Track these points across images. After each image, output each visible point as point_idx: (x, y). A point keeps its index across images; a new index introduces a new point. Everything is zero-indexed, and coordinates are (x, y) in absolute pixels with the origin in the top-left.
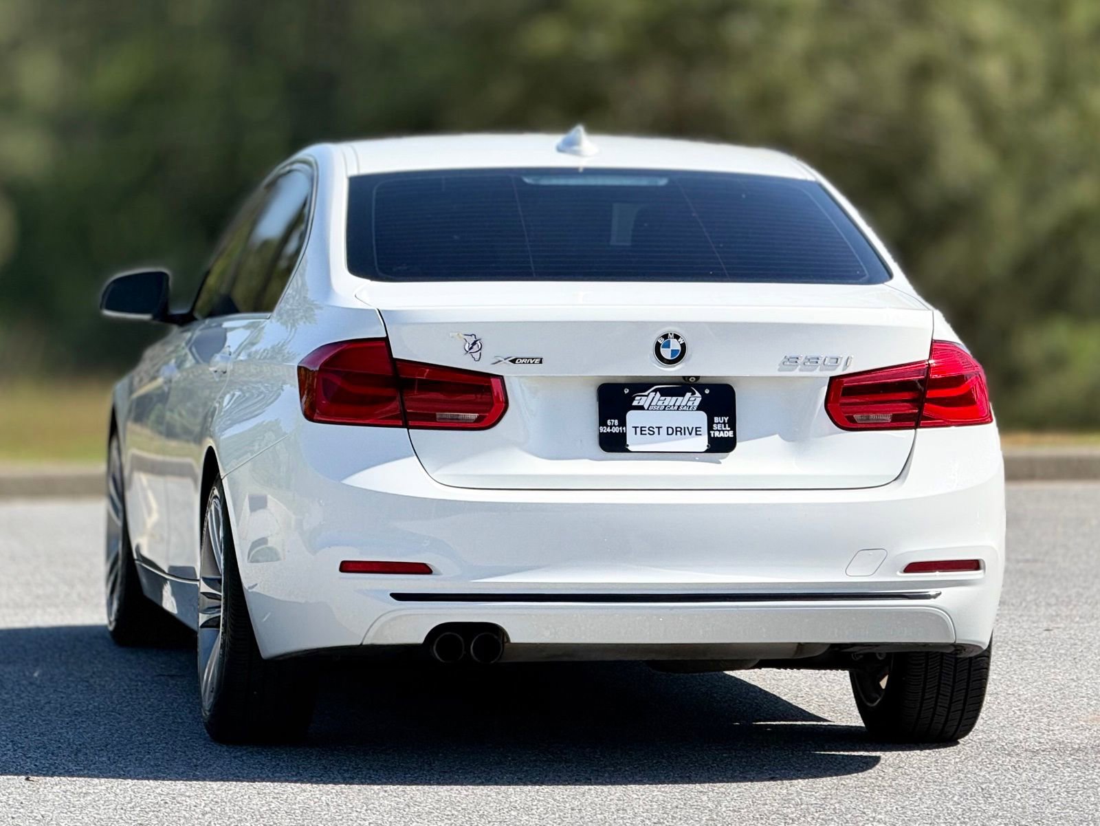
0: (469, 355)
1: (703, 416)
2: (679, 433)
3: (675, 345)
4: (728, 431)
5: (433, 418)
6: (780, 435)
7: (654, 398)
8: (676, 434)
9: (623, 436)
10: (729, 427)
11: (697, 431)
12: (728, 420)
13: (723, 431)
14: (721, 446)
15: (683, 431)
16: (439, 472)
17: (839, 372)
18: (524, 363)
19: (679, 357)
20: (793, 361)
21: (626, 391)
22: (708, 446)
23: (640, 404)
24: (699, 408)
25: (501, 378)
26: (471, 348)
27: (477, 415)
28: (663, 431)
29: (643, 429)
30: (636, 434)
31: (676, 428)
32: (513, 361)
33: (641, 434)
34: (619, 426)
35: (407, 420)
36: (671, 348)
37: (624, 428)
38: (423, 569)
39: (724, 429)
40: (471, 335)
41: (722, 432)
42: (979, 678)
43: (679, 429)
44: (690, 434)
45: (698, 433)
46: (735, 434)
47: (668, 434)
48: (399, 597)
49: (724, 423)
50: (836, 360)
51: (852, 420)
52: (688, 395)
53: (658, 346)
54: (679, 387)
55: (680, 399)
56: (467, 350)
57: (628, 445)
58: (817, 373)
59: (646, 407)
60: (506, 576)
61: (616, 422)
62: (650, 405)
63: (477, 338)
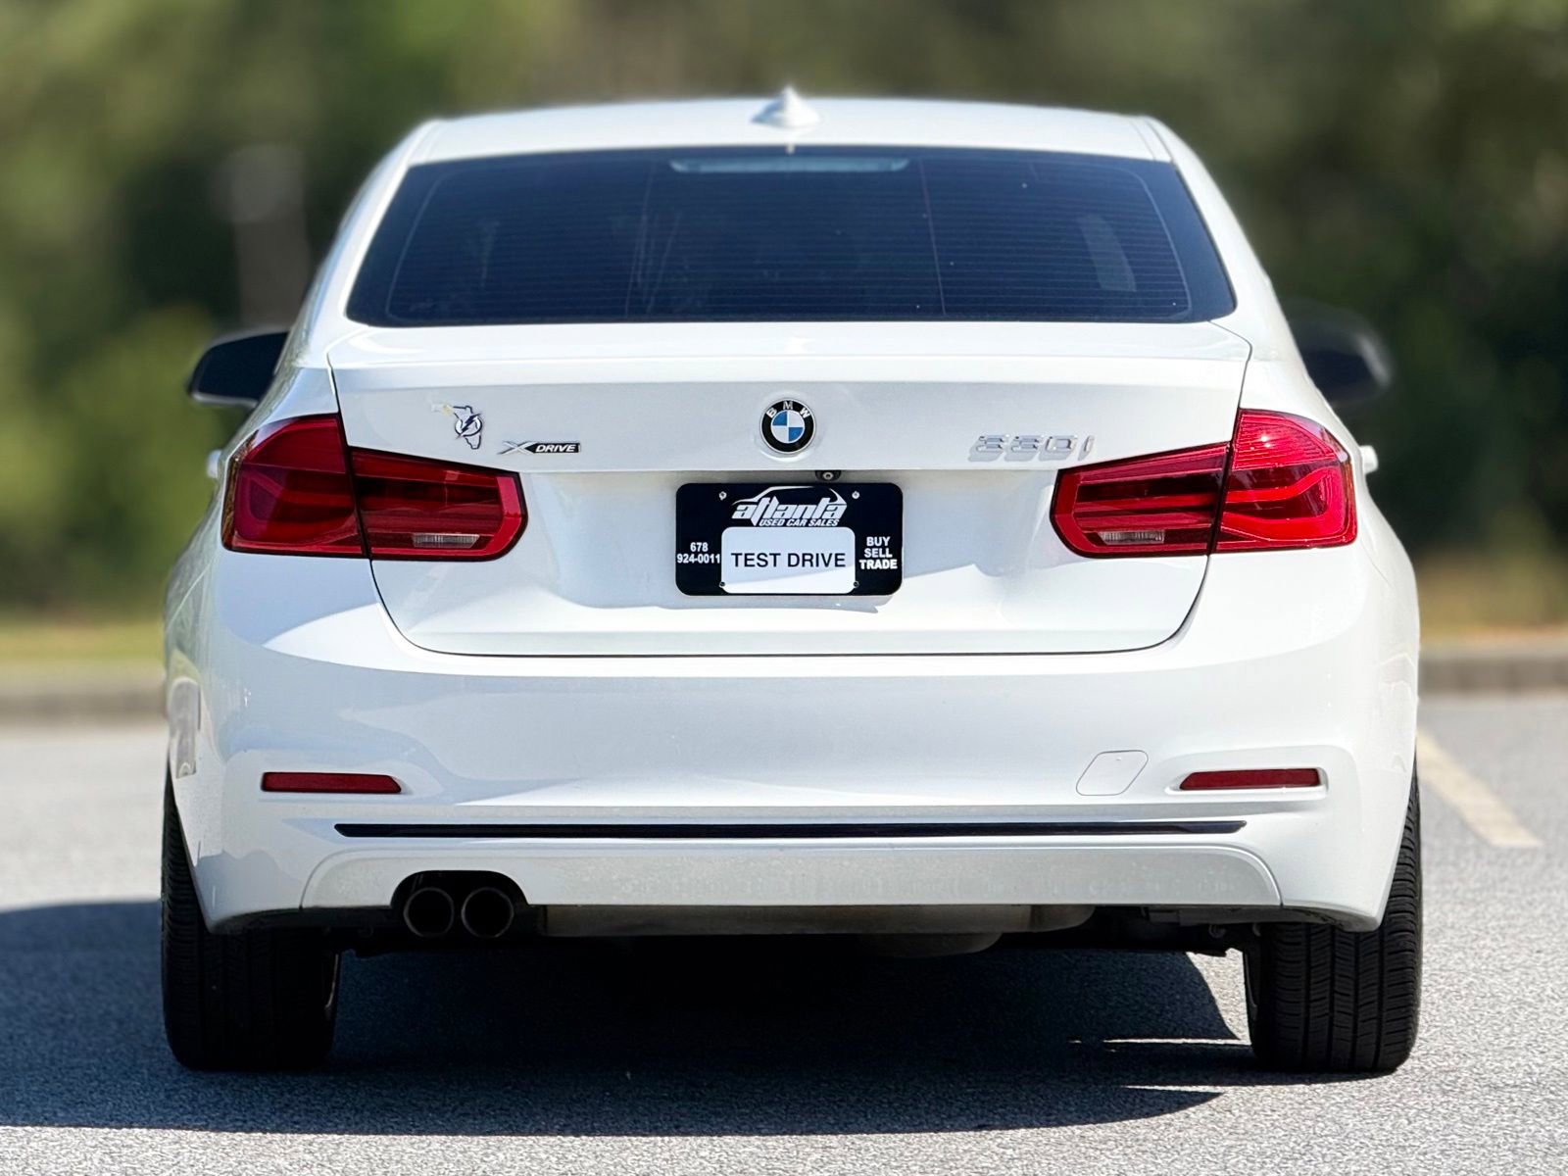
0: (463, 439)
1: (847, 538)
2: (807, 563)
3: (795, 420)
4: (889, 559)
5: (408, 542)
6: (979, 567)
7: (768, 506)
8: (803, 565)
9: (715, 569)
10: (890, 553)
11: (838, 560)
12: (889, 542)
13: (881, 559)
14: (877, 584)
15: (814, 561)
16: (415, 629)
17: (1072, 461)
18: (549, 451)
19: (804, 437)
20: (993, 444)
22: (855, 584)
23: (745, 517)
24: (842, 523)
25: (516, 476)
26: (465, 429)
27: (477, 536)
28: (782, 560)
29: (749, 557)
30: (737, 565)
31: (804, 555)
32: (532, 449)
33: (746, 565)
34: (709, 553)
35: (369, 546)
36: (790, 425)
37: (718, 556)
38: (385, 785)
39: (881, 556)
40: (465, 408)
41: (878, 561)
42: (1401, 966)
43: (808, 557)
44: (827, 565)
45: (839, 563)
46: (899, 564)
47: (790, 565)
48: (348, 830)
49: (883, 547)
50: (1066, 443)
51: (1096, 540)
52: (825, 501)
53: (767, 421)
54: (809, 490)
55: (811, 507)
56: (460, 431)
57: (723, 584)
58: (1035, 463)
59: (754, 521)
60: (512, 797)
61: (705, 546)
62: (761, 518)
63: (476, 412)
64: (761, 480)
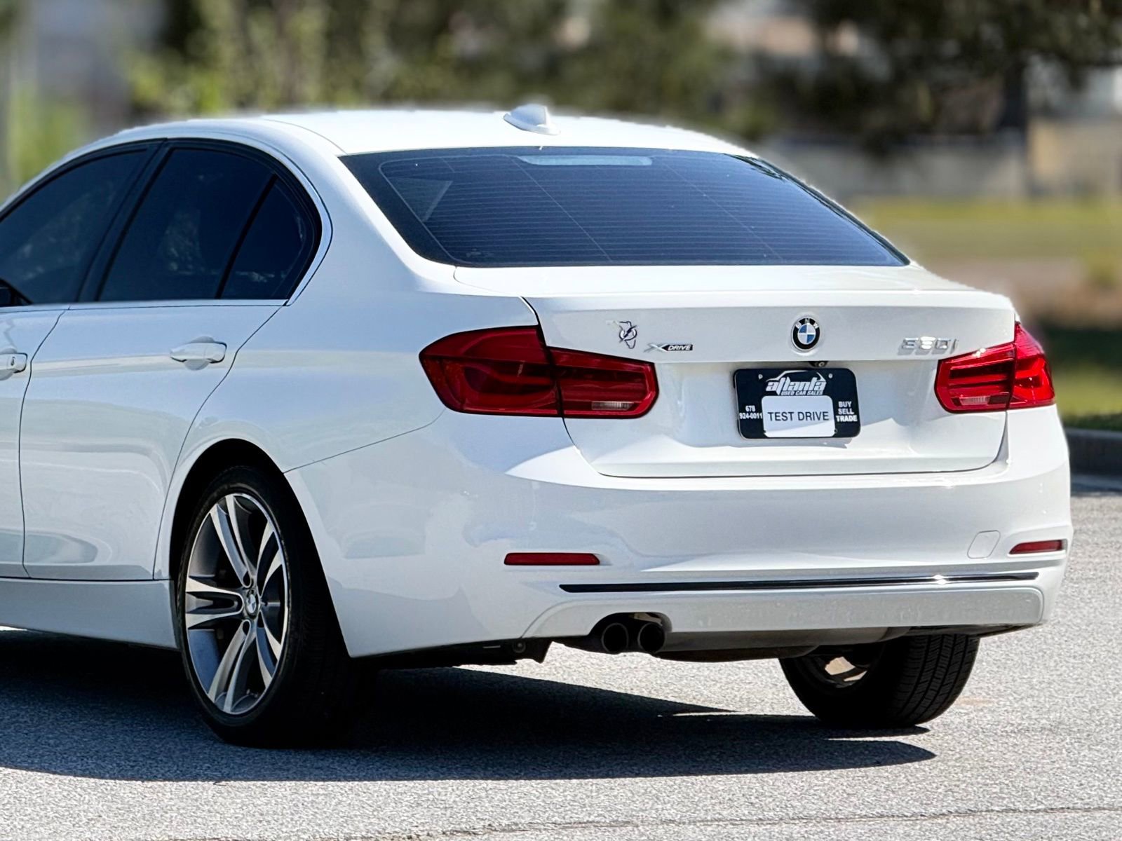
0: (623, 342)
1: (828, 400)
2: (809, 418)
3: (811, 330)
4: (852, 415)
5: (590, 407)
6: (895, 419)
7: (784, 383)
8: (807, 419)
9: (760, 421)
10: (853, 411)
11: (825, 416)
12: (851, 405)
13: (848, 415)
14: (847, 431)
15: (812, 416)
16: (597, 462)
17: (947, 354)
18: (675, 350)
19: (814, 341)
20: (910, 344)
21: (760, 377)
22: (835, 431)
23: (773, 390)
24: (825, 393)
25: (653, 365)
26: (625, 336)
27: (630, 402)
28: (795, 416)
29: (777, 414)
30: (771, 419)
32: (666, 348)
33: (776, 420)
34: (756, 412)
35: (562, 409)
36: (808, 333)
37: (761, 414)
38: (590, 560)
39: (848, 413)
40: (627, 323)
41: (846, 416)
43: (808, 414)
44: (819, 419)
46: (858, 418)
47: (799, 419)
48: (569, 588)
49: (848, 407)
50: (945, 343)
51: (957, 402)
52: (814, 379)
53: (796, 330)
54: (805, 372)
55: (808, 383)
56: (622, 336)
57: (765, 431)
58: (929, 356)
59: (778, 393)
60: (673, 566)
61: (753, 408)
62: (782, 391)
63: (633, 325)
64: (782, 366)
